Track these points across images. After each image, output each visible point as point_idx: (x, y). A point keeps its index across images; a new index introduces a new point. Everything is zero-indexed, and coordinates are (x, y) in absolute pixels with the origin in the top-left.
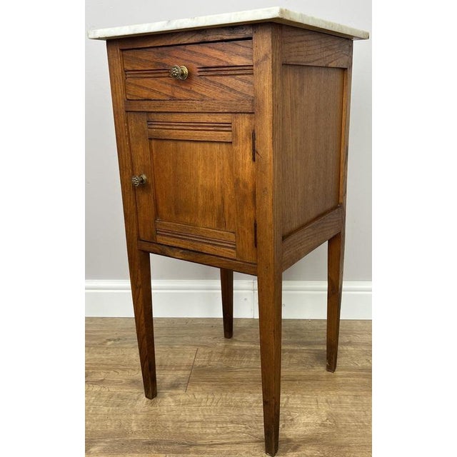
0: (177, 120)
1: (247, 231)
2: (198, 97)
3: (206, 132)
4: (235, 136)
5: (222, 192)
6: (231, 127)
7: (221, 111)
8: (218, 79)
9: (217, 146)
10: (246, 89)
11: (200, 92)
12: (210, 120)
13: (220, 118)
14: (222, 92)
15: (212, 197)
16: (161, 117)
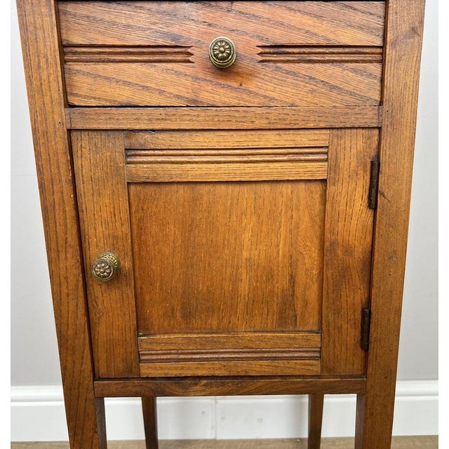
0: (205, 145)
1: (345, 326)
2: (257, 101)
3: (272, 165)
4: (334, 168)
5: (291, 265)
6: (327, 153)
7: (311, 125)
8: (304, 68)
9: (287, 189)
10: (361, 86)
11: (261, 92)
12: (282, 143)
13: (304, 139)
14: (312, 91)
15: (270, 277)
16: (163, 140)
